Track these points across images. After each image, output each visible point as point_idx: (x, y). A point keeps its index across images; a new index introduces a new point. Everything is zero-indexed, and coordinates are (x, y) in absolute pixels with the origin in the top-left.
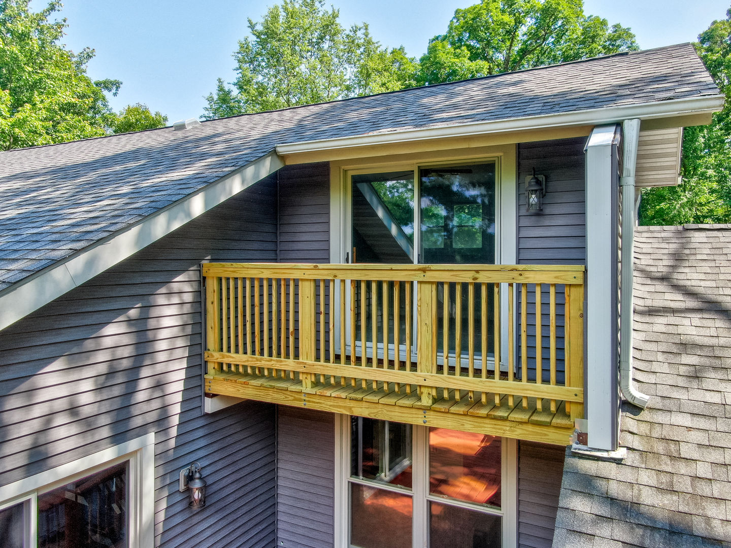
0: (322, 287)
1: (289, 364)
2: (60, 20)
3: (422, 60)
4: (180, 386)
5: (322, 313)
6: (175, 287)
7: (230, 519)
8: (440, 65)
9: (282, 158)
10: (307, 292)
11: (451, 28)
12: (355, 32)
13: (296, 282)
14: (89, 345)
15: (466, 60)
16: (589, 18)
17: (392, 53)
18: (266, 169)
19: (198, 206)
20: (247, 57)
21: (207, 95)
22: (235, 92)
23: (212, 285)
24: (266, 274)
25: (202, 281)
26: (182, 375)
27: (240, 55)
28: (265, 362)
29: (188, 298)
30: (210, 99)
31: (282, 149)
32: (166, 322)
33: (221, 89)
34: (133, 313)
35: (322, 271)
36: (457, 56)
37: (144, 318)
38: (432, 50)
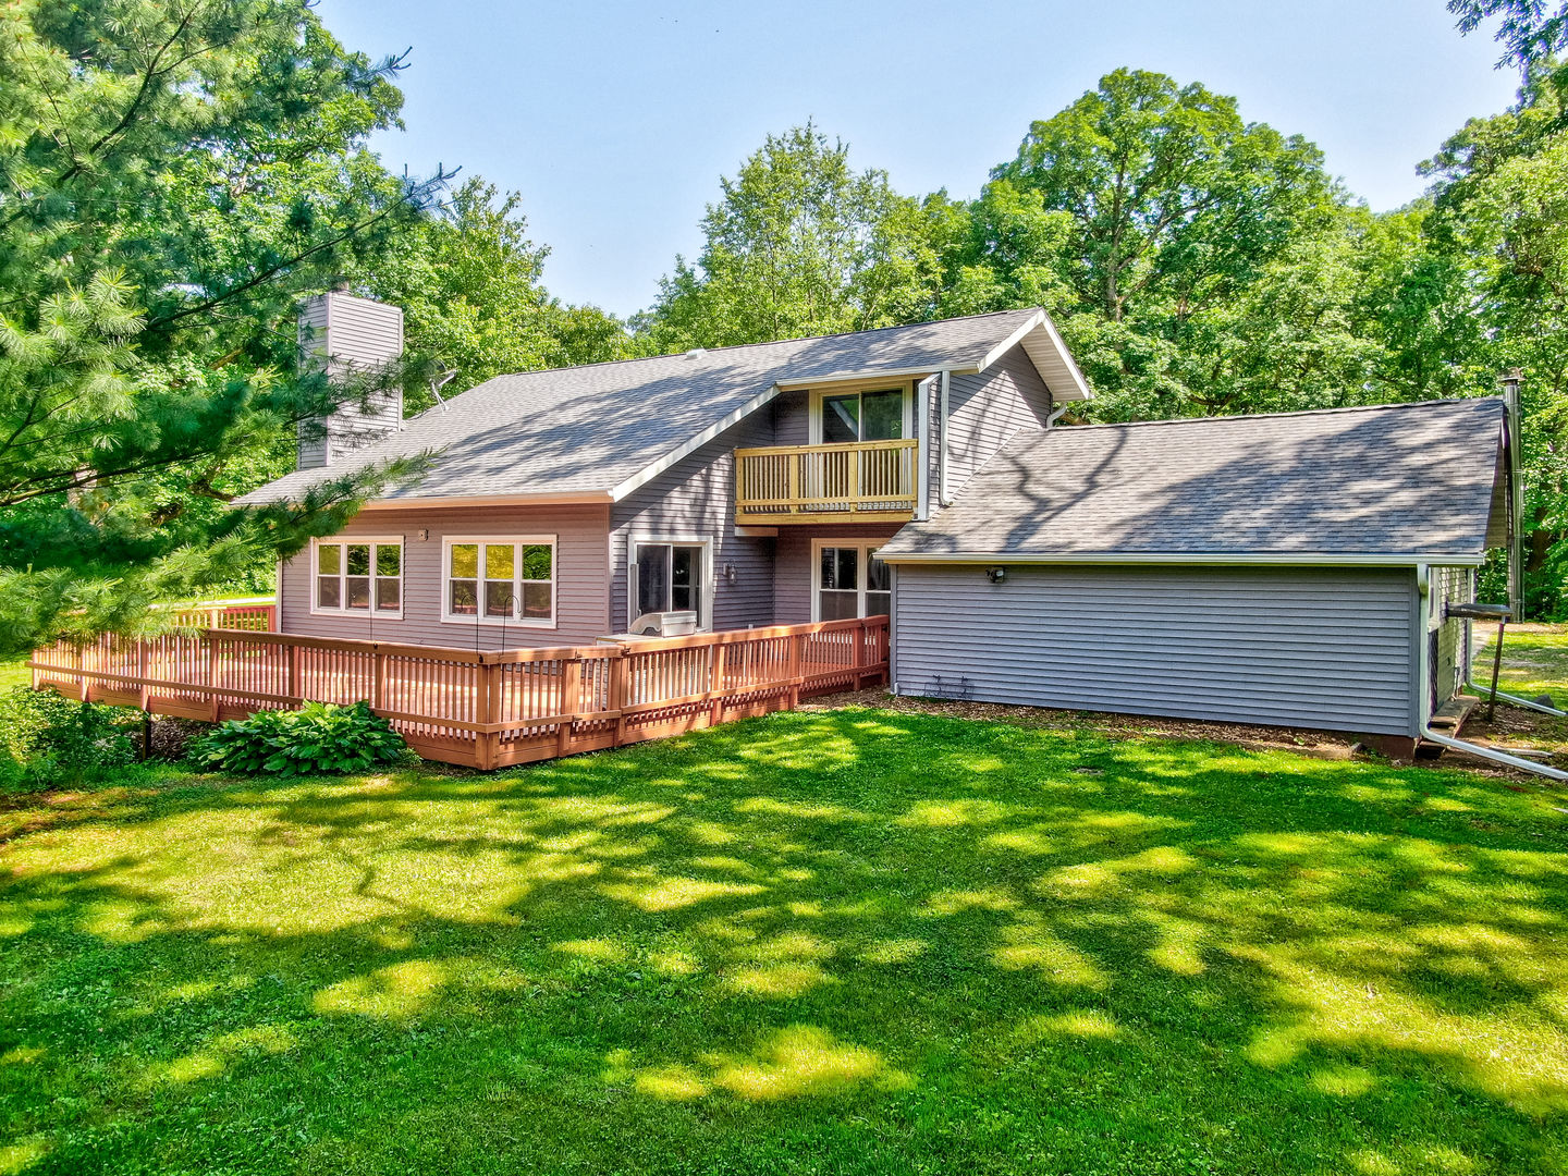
0: (802, 458)
1: (784, 501)
2: (519, 220)
3: (972, 209)
4: (723, 516)
5: (802, 472)
6: (721, 460)
7: (747, 606)
8: (998, 220)
9: (780, 387)
10: (794, 461)
11: (1021, 152)
12: (870, 178)
13: (788, 456)
14: (688, 482)
15: (1039, 210)
16: (1250, 126)
17: (926, 202)
18: (770, 395)
19: (738, 416)
20: (716, 225)
21: (660, 278)
22: (700, 274)
23: (739, 462)
24: (772, 453)
25: (734, 459)
26: (724, 510)
27: (708, 224)
28: (770, 502)
29: (727, 468)
30: (664, 283)
31: (779, 383)
32: (717, 479)
33: (681, 269)
34: (704, 471)
35: (802, 449)
36: (1024, 204)
37: (708, 475)
38: (988, 193)
